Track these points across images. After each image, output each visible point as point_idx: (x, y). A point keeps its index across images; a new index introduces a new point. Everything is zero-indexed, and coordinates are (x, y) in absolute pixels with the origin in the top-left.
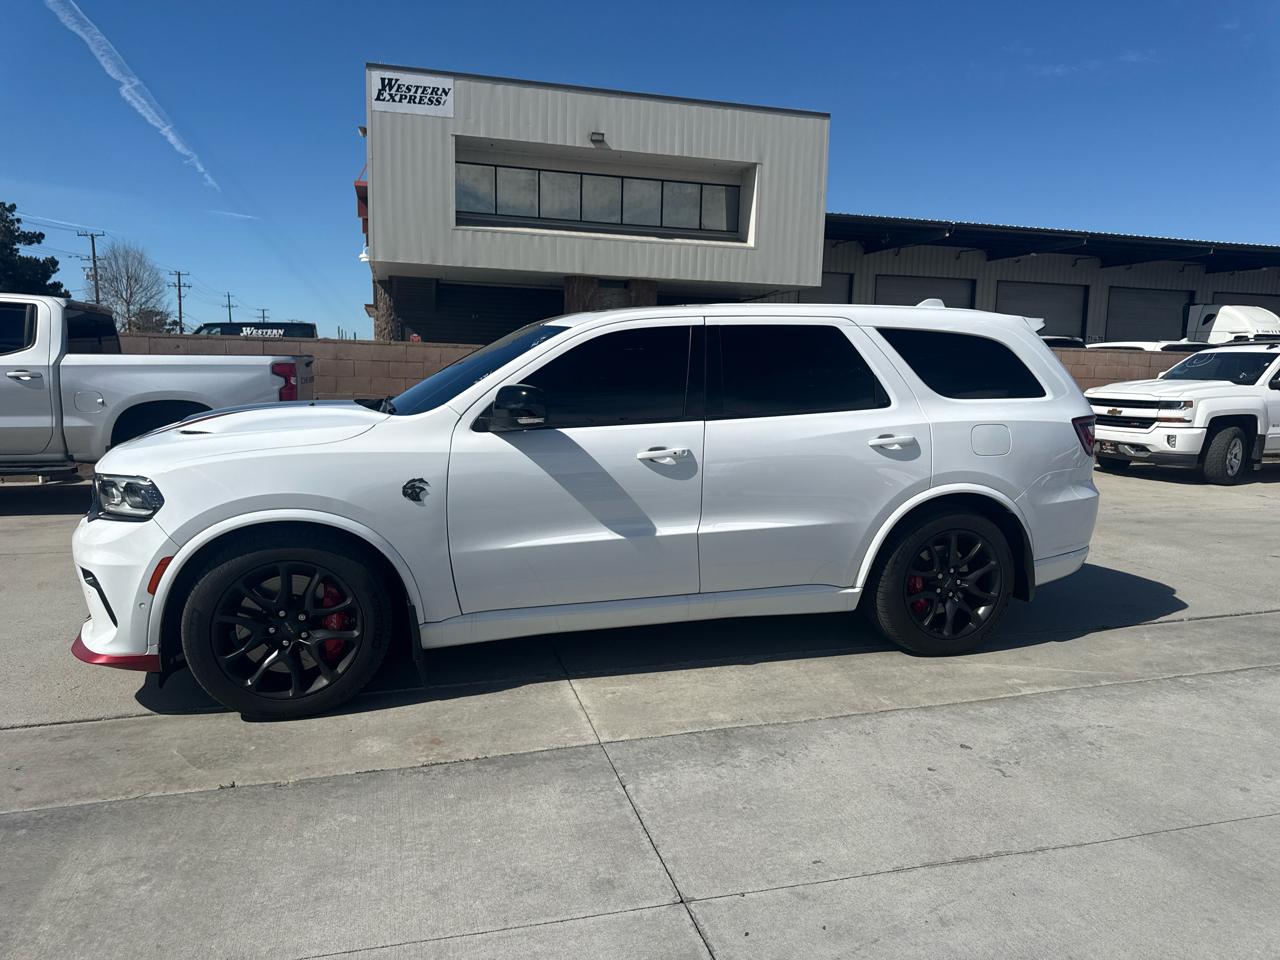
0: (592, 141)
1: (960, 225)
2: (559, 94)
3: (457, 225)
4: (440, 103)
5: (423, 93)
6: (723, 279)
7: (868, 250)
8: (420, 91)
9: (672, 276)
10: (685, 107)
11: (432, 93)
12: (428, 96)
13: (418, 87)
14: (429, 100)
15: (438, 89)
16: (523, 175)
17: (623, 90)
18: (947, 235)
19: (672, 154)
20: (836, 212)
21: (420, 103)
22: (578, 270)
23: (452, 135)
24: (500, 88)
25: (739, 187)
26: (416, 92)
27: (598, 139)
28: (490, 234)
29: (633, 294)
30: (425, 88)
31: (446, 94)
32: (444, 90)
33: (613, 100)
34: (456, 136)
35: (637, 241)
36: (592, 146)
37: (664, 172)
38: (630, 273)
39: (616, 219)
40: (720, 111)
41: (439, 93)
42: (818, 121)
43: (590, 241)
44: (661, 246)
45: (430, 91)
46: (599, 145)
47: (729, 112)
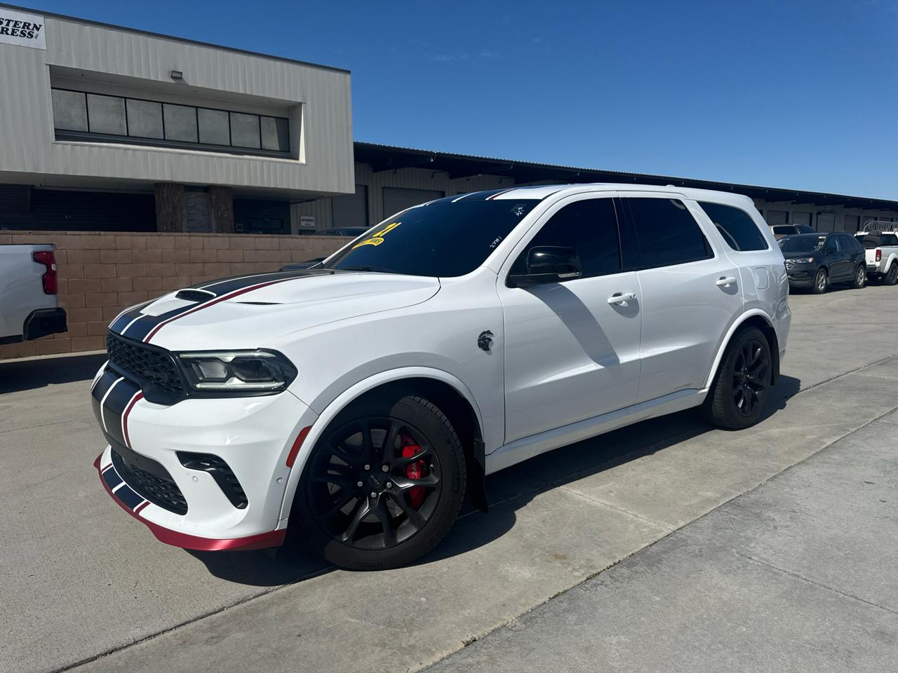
0: (172, 77)
1: (439, 154)
2: (141, 38)
3: (56, 140)
4: (32, 36)
5: (15, 26)
6: (285, 186)
7: (376, 170)
8: (12, 24)
9: (246, 183)
10: (245, 57)
11: (23, 27)
12: (20, 30)
13: (9, 21)
14: (22, 32)
15: (29, 24)
16: (112, 102)
17: (195, 40)
18: (432, 160)
19: (237, 91)
20: (360, 141)
21: (12, 34)
22: (168, 178)
23: (47, 65)
24: (88, 28)
25: (288, 119)
26: (8, 25)
27: (177, 76)
28: (87, 147)
29: (213, 197)
30: (16, 22)
31: (38, 29)
32: (35, 26)
33: (187, 47)
34: (50, 65)
35: (214, 156)
36: (172, 81)
37: (230, 105)
38: (212, 181)
39: (194, 139)
40: (272, 62)
41: (31, 27)
42: (342, 75)
43: (177, 155)
44: (235, 160)
45: (21, 25)
46: (178, 81)
47: (278, 63)
